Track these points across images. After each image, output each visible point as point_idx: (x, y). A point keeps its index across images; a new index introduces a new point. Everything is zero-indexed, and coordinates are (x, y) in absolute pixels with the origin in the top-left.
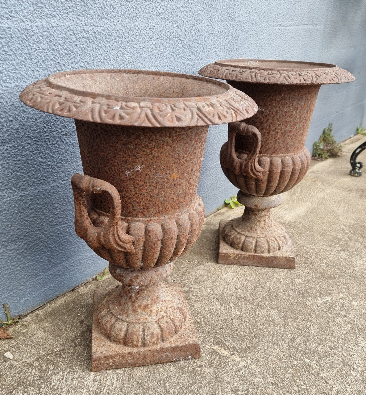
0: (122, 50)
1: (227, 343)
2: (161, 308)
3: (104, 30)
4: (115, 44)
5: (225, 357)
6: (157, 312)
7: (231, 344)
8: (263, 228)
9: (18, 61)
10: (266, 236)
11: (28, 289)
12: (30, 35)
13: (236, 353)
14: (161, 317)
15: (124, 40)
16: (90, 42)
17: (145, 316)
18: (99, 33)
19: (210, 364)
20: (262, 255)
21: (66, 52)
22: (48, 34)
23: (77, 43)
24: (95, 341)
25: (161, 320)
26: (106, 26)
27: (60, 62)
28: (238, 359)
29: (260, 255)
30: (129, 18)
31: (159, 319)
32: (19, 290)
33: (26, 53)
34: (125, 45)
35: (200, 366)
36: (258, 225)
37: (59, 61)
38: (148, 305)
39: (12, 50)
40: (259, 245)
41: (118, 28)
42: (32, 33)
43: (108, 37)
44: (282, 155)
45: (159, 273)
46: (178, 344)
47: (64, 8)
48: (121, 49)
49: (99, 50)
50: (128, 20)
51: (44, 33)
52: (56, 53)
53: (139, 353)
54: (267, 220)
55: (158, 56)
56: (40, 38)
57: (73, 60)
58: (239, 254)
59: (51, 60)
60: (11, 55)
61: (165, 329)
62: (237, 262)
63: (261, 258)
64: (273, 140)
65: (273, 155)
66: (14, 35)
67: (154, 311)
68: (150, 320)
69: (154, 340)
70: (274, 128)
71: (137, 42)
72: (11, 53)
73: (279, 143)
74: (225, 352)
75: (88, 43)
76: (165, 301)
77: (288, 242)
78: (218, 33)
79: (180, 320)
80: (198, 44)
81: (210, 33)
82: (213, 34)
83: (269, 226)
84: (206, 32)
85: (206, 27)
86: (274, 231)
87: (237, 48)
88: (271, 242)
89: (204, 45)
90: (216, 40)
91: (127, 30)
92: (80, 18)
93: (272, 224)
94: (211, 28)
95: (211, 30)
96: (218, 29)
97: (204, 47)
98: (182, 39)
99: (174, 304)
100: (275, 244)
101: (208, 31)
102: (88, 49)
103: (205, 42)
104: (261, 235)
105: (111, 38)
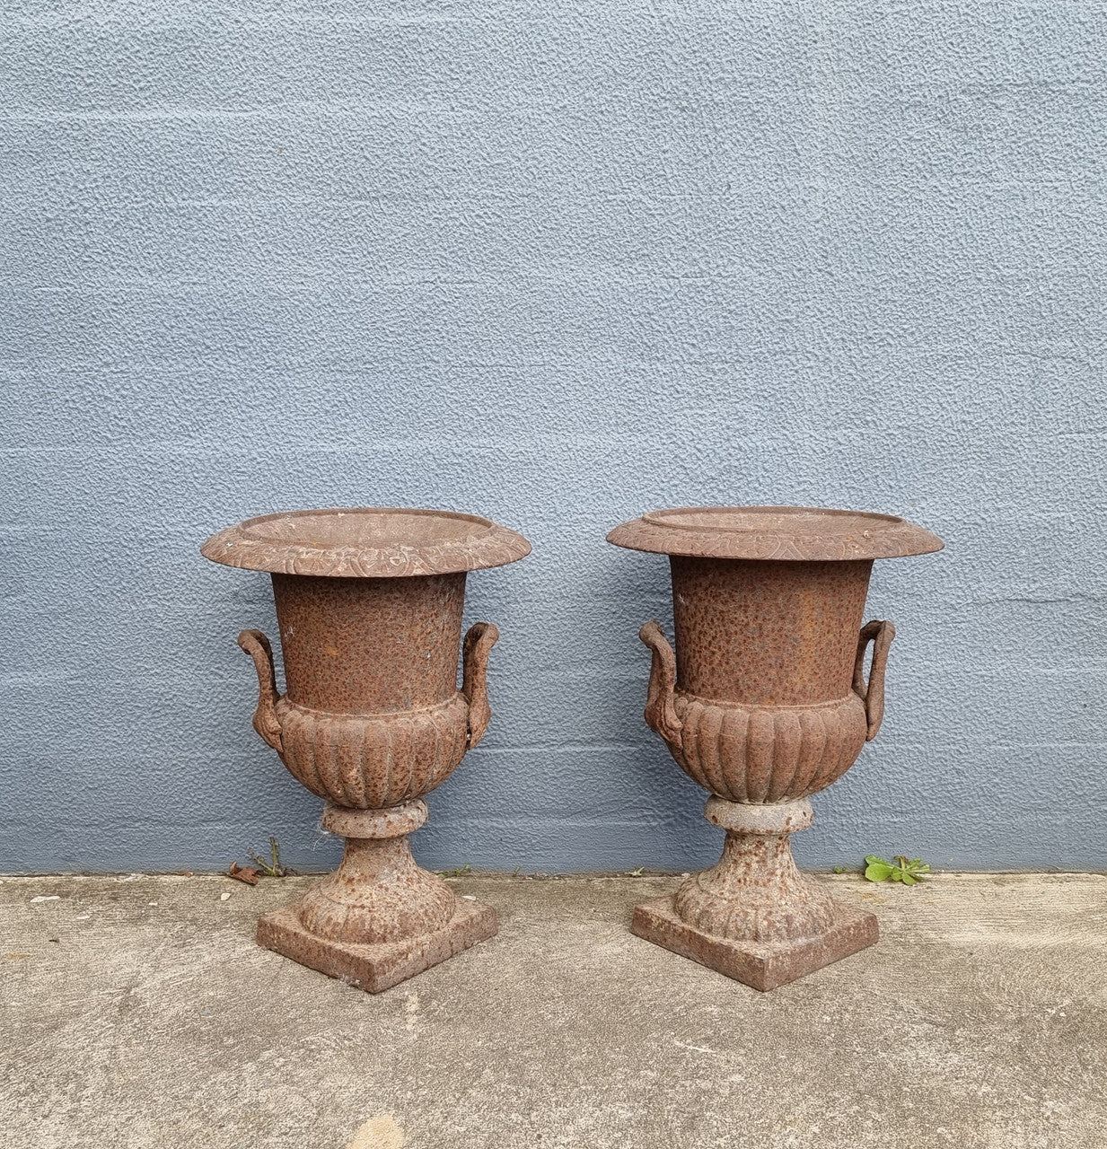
0: (530, 483)
3: (491, 453)
4: (514, 473)
6: (360, 896)
9: (340, 494)
12: (361, 461)
14: (359, 904)
15: (534, 467)
16: (463, 471)
17: (343, 894)
18: (482, 457)
20: (707, 936)
21: (418, 484)
22: (391, 460)
23: (439, 472)
25: (356, 910)
26: (497, 446)
27: (406, 498)
29: (702, 935)
31: (354, 906)
33: (353, 485)
35: (361, 1002)
37: (404, 496)
39: (333, 480)
40: (710, 913)
41: (522, 449)
42: (366, 459)
43: (499, 462)
46: (353, 953)
48: (527, 482)
49: (480, 482)
50: (546, 435)
51: (385, 459)
52: (401, 485)
56: (377, 465)
57: (429, 496)
58: (665, 920)
59: (391, 494)
60: (331, 487)
61: (350, 922)
63: (703, 942)
64: (710, 667)
65: (711, 701)
66: (338, 462)
68: (342, 901)
69: (328, 929)
71: (564, 471)
72: (332, 484)
73: (719, 677)
75: (460, 472)
76: (387, 889)
77: (799, 936)
78: (811, 452)
79: (386, 926)
80: (741, 476)
81: (784, 452)
82: (795, 456)
83: (757, 883)
84: (769, 451)
85: (768, 442)
86: (768, 897)
87: (892, 484)
88: (737, 915)
89: (764, 477)
90: (804, 467)
91: (542, 453)
92: (448, 436)
93: (769, 880)
94: (788, 444)
95: (786, 448)
96: (813, 446)
97: (761, 480)
98: (686, 466)
99: (400, 903)
100: (743, 921)
101: (774, 450)
102: (458, 480)
103: (766, 470)
104: (727, 895)
105: (507, 464)
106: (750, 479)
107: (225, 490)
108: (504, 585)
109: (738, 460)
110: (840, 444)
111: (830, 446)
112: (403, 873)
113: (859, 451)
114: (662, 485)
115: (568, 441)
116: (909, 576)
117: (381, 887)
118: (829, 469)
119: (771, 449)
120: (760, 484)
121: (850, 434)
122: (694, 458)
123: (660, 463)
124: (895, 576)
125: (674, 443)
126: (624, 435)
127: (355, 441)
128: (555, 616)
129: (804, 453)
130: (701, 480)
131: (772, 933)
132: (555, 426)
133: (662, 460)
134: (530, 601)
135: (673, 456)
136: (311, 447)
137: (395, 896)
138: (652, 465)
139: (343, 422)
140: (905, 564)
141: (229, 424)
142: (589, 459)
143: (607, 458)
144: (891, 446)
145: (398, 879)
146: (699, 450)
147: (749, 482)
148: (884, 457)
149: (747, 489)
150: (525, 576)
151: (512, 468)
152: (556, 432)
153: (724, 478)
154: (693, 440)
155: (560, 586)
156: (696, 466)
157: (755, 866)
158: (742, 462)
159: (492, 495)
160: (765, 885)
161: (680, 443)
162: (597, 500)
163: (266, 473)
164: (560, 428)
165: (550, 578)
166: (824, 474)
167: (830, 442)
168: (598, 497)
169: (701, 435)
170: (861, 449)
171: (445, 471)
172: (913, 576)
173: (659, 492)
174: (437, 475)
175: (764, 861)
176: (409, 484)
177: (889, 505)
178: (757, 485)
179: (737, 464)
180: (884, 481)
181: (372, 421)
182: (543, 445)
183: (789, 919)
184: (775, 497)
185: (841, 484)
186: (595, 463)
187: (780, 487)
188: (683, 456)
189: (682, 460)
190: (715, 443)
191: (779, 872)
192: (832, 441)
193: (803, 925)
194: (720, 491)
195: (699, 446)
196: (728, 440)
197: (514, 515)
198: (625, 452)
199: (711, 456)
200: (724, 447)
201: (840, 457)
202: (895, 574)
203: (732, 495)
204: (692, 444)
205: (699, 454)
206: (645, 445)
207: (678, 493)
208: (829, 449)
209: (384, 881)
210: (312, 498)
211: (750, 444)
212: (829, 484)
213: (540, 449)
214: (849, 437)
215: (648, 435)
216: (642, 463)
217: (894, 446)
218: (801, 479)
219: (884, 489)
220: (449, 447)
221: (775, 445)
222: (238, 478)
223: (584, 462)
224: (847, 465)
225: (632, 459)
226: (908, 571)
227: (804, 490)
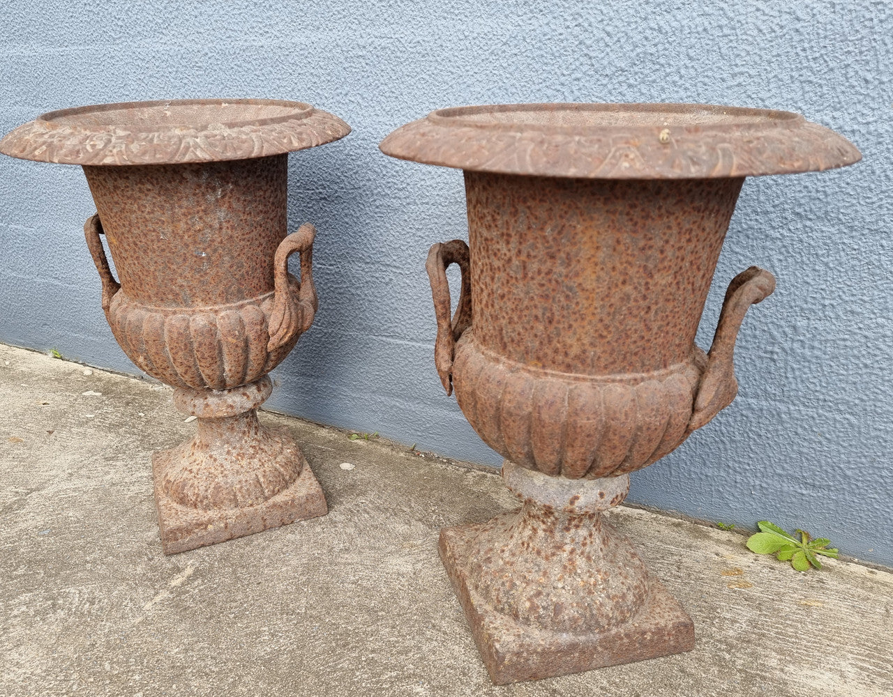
0: (427, 77)
3: (392, 43)
12: (284, 55)
14: (190, 468)
15: (431, 58)
16: (367, 64)
18: (384, 48)
21: (329, 78)
22: (307, 53)
23: (346, 65)
26: (397, 36)
27: (321, 93)
30: (445, 18)
34: (433, 68)
37: (319, 91)
41: (419, 39)
42: (287, 53)
43: (398, 54)
47: (331, 14)
48: (424, 76)
49: (382, 76)
50: (444, 22)
52: (316, 79)
55: (514, 90)
56: (296, 58)
66: (266, 55)
71: (460, 63)
75: (364, 65)
77: (565, 630)
78: (755, 32)
79: (198, 495)
80: (657, 67)
81: (717, 33)
82: (732, 38)
83: (539, 553)
84: (698, 33)
85: (698, 20)
86: (545, 573)
87: (869, 77)
88: (503, 584)
89: (687, 67)
90: (743, 54)
91: (439, 42)
92: (354, 27)
93: (553, 554)
94: (724, 22)
95: (720, 27)
96: (759, 23)
97: (683, 72)
98: (592, 54)
99: (220, 475)
100: (506, 593)
101: (705, 30)
102: (363, 73)
103: (691, 59)
104: (507, 554)
105: (406, 56)
106: (668, 70)
107: (190, 84)
108: (404, 186)
109: (655, 45)
110: (798, 19)
111: (784, 23)
112: (234, 448)
113: (826, 30)
114: (562, 79)
115: (464, 27)
116: (875, 206)
118: (779, 55)
119: (700, 29)
120: (681, 77)
121: (815, 5)
122: (602, 44)
123: (562, 51)
124: (853, 205)
125: (579, 25)
126: (524, 17)
127: (278, 35)
128: (450, 221)
129: (745, 34)
130: (608, 72)
131: (532, 618)
132: (452, 10)
133: (564, 47)
134: (427, 203)
135: (577, 43)
136: (246, 41)
137: (219, 468)
138: (553, 54)
139: (268, 14)
140: (871, 190)
141: (187, 20)
142: (486, 48)
143: (504, 47)
144: (875, 21)
145: (228, 452)
146: (608, 34)
147: (668, 75)
148: (863, 37)
149: (663, 84)
150: (423, 177)
151: (410, 60)
152: (453, 17)
153: (636, 69)
154: (602, 20)
155: (455, 191)
156: (603, 55)
157: (541, 533)
158: (660, 47)
159: (393, 90)
160: (547, 558)
161: (586, 25)
162: (492, 97)
163: (215, 68)
164: (457, 12)
165: (445, 181)
166: (769, 62)
167: (786, 16)
168: (493, 93)
169: (612, 14)
170: (829, 27)
171: (352, 64)
172: (880, 207)
173: (559, 87)
174: (344, 68)
175: (551, 532)
176: (323, 78)
177: (859, 107)
178: (676, 78)
179: (653, 50)
180: (857, 72)
181: (290, 13)
182: (440, 32)
183: (558, 608)
184: (698, 94)
185: (792, 77)
186: (492, 53)
187: (706, 80)
188: (588, 42)
189: (587, 47)
190: (629, 24)
191: (568, 548)
192: (788, 16)
193: (574, 620)
194: (630, 86)
195: (609, 29)
196: (646, 19)
197: (412, 113)
198: (524, 39)
199: (623, 40)
200: (640, 29)
201: (797, 38)
202: (854, 202)
203: (644, 91)
204: (601, 26)
205: (607, 39)
206: (546, 29)
207: (580, 89)
208: (782, 27)
209: (215, 453)
210: (250, 93)
211: (674, 24)
212: (775, 76)
213: (437, 37)
214: (812, 9)
215: (550, 17)
216: (542, 52)
217: (881, 21)
218: (737, 70)
219: (856, 83)
220: (354, 38)
221: (706, 24)
222: (197, 73)
223: (480, 52)
224: (804, 50)
225: (531, 47)
226: (875, 199)
227: (739, 85)
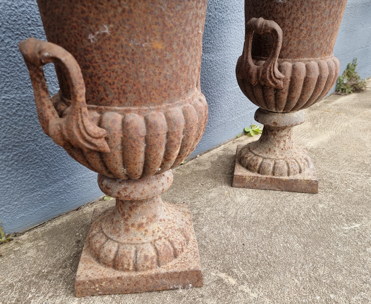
1: (235, 271)
2: (159, 228)
5: (233, 287)
6: (154, 232)
7: (241, 272)
8: (282, 149)
10: (286, 157)
11: (24, 205)
13: (246, 283)
14: (157, 238)
17: (139, 236)
19: (214, 294)
20: (281, 177)
24: (83, 263)
25: (157, 242)
28: (248, 290)
29: (278, 178)
31: (155, 240)
32: (13, 205)
35: (202, 296)
36: (277, 146)
38: (143, 224)
40: (277, 167)
44: (307, 59)
45: (153, 185)
46: (176, 270)
53: (130, 279)
54: (287, 140)
58: (255, 177)
61: (161, 252)
62: (253, 185)
63: (280, 181)
64: (297, 40)
65: (295, 60)
67: (150, 231)
68: (144, 241)
69: (148, 264)
70: (297, 25)
73: (303, 44)
74: (232, 281)
76: (164, 220)
83: (289, 148)
88: (291, 164)
100: (295, 166)
112: (164, 206)
117: (161, 220)
137: (170, 222)
145: (165, 211)
160: (292, 148)
209: (161, 216)
